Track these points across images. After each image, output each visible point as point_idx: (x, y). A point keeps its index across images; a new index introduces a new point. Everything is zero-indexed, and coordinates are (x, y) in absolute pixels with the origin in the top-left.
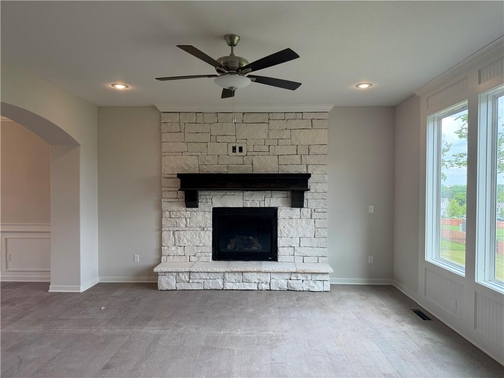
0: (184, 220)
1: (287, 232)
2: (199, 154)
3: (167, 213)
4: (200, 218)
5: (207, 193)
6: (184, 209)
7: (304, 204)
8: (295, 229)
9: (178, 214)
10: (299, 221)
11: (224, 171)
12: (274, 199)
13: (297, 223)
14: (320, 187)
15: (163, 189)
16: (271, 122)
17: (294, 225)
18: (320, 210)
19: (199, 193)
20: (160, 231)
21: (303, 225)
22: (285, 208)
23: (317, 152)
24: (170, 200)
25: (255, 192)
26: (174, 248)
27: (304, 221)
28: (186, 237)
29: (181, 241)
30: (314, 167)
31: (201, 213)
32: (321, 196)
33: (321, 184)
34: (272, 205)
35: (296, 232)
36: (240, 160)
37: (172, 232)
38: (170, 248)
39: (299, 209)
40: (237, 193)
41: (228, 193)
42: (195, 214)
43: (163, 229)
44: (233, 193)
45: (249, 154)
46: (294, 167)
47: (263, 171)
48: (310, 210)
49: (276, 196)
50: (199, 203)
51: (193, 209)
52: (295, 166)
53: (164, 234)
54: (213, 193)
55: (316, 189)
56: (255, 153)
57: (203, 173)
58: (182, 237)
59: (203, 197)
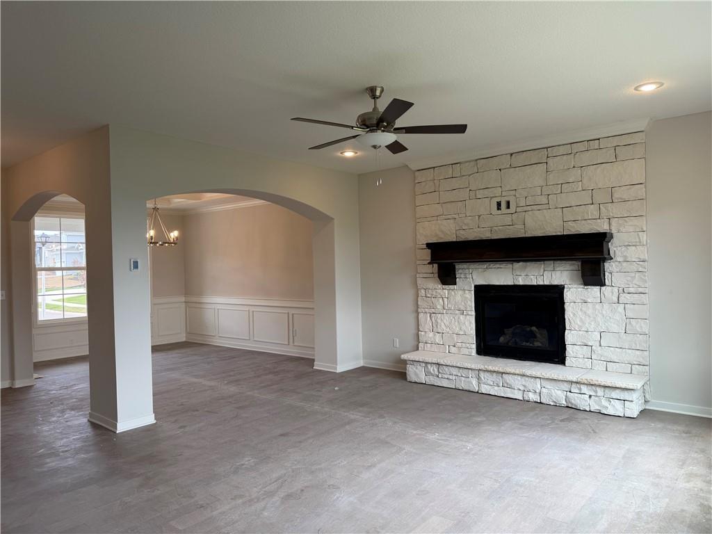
0: (441, 300)
1: (579, 323)
2: (456, 216)
3: (423, 291)
4: (458, 298)
5: (465, 266)
6: (440, 286)
7: (606, 280)
8: (592, 319)
9: (434, 293)
10: (598, 306)
11: (487, 235)
12: (558, 273)
13: (594, 309)
14: (632, 253)
15: (418, 262)
16: (550, 161)
17: (590, 312)
18: (632, 290)
19: (457, 267)
20: (418, 313)
21: (604, 312)
22: (575, 286)
23: (625, 197)
24: (425, 275)
25: (528, 264)
26: (431, 335)
27: (606, 306)
28: (444, 321)
29: (439, 326)
30: (621, 221)
31: (460, 292)
32: (634, 267)
33: (634, 248)
34: (555, 283)
35: (593, 323)
36: (508, 220)
37: (428, 315)
38: (427, 335)
39: (599, 287)
40: (503, 265)
41: (492, 265)
42: (453, 293)
43: (419, 310)
44: (498, 266)
45: (519, 209)
46: (588, 224)
47: (539, 233)
48: (616, 290)
49: (562, 269)
50: (457, 280)
51: (450, 286)
52: (589, 221)
53: (421, 316)
54: (473, 266)
55: (625, 257)
56: (529, 208)
57: (461, 240)
58: (439, 321)
59: (460, 271)
